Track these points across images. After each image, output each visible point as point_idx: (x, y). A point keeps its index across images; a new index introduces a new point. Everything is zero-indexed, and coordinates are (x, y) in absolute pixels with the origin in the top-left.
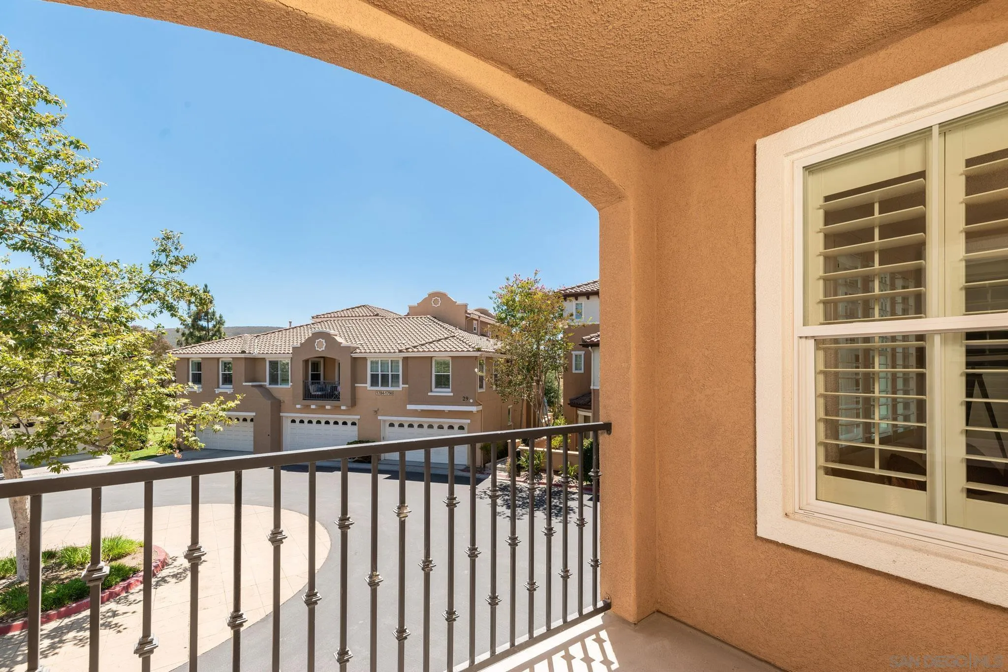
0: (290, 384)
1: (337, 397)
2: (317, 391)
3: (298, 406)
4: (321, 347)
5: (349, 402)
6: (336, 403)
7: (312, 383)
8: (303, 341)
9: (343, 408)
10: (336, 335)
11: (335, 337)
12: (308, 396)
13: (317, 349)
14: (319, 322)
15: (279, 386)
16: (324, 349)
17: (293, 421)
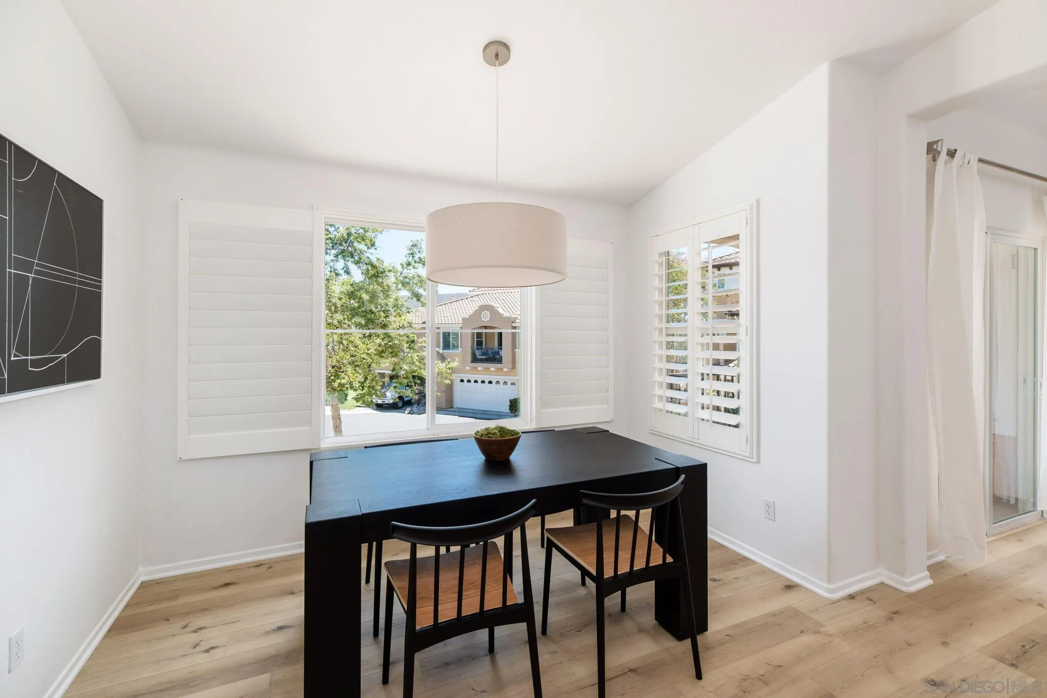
0: (460, 349)
1: (500, 361)
2: (482, 355)
3: (468, 368)
4: (486, 317)
5: (510, 366)
6: (499, 366)
7: (478, 349)
8: (471, 313)
9: (505, 370)
10: (498, 308)
11: (498, 309)
12: (475, 359)
13: (483, 319)
14: (477, 296)
15: (451, 351)
16: (488, 319)
17: (462, 381)
